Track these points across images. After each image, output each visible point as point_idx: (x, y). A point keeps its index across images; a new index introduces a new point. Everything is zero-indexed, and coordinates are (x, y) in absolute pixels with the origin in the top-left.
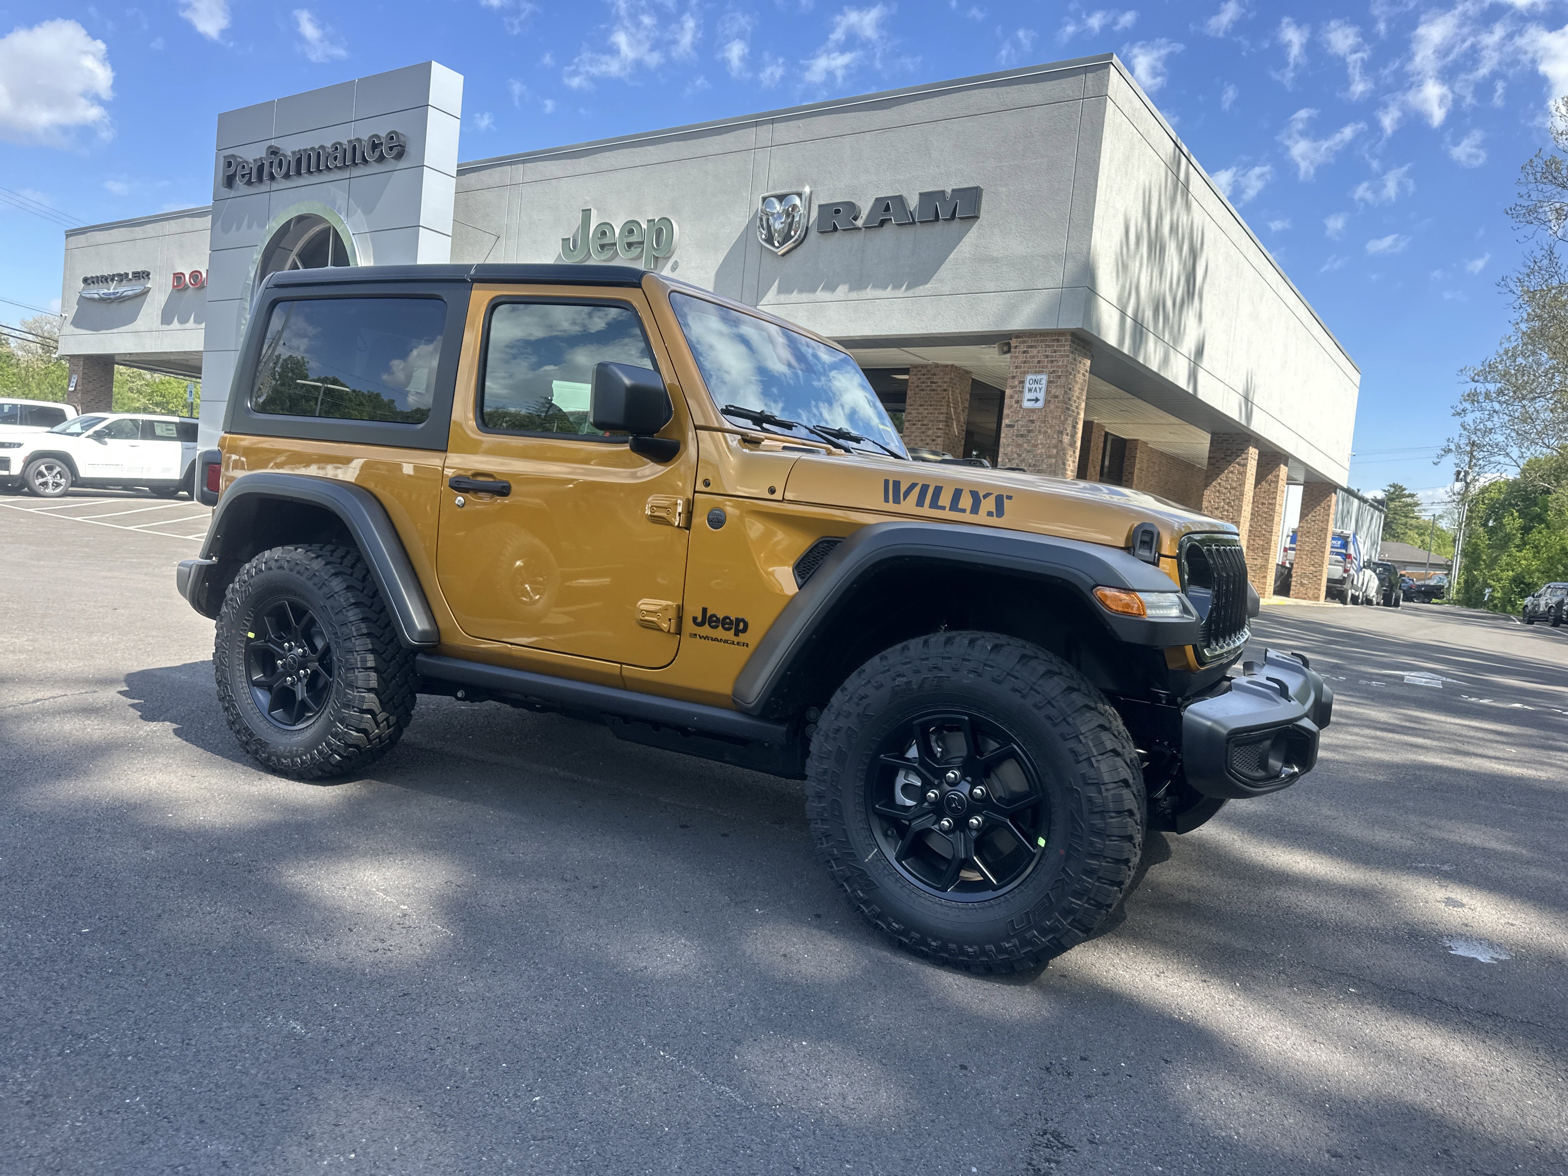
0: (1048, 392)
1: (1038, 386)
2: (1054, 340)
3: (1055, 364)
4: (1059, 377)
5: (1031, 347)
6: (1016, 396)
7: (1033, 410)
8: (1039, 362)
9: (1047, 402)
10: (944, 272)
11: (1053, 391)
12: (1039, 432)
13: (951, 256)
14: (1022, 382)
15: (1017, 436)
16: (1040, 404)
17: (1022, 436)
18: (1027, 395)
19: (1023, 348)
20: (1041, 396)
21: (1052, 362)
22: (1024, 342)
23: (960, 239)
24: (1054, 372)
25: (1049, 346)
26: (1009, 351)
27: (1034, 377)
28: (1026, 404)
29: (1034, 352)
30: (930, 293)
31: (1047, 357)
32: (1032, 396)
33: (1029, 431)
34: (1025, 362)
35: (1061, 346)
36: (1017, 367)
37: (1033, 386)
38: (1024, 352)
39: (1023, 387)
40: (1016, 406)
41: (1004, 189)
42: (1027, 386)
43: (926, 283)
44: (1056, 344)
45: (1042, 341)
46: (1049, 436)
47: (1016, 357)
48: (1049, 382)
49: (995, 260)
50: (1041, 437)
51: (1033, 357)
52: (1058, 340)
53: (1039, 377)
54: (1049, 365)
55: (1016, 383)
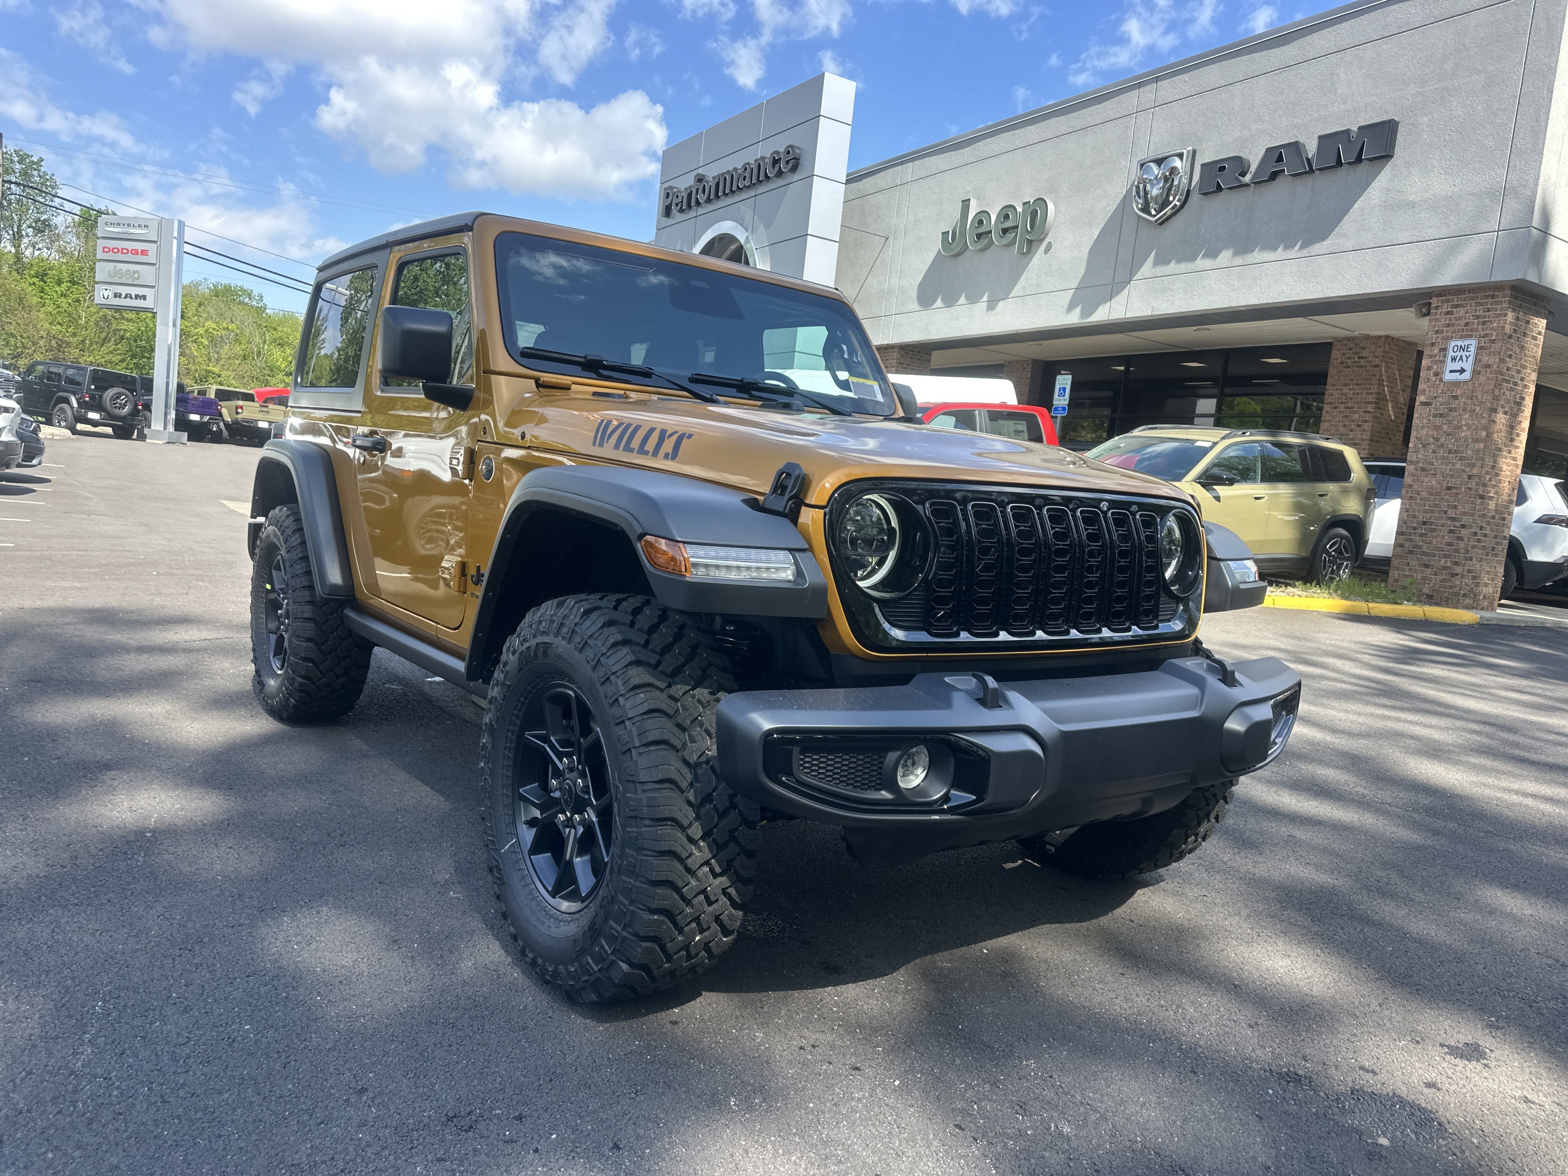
0: (1477, 361)
1: (1464, 354)
2: (1487, 297)
3: (1488, 325)
4: (1493, 341)
5: (1457, 306)
6: (1435, 367)
7: (1456, 384)
8: (1467, 324)
9: (1476, 373)
10: (1347, 224)
11: (1485, 359)
12: (1465, 410)
13: (1356, 205)
14: (1444, 350)
15: (1435, 416)
16: (1466, 376)
17: (1441, 415)
18: (1450, 366)
19: (1445, 308)
20: (1468, 366)
21: (1484, 323)
22: (1447, 301)
23: (1368, 184)
24: (1486, 335)
25: (1481, 304)
26: (1428, 314)
27: (1459, 343)
28: (1448, 377)
29: (1461, 312)
30: (1328, 251)
31: (1478, 317)
32: (1457, 366)
33: (1451, 410)
34: (1448, 326)
35: (1497, 303)
36: (1437, 332)
37: (1459, 354)
38: (1448, 313)
39: (1445, 356)
40: (1434, 379)
41: (1426, 119)
42: (1451, 353)
43: (1324, 238)
44: (1490, 300)
45: (1472, 299)
46: (1477, 415)
47: (1437, 320)
48: (1480, 348)
49: (1412, 205)
50: (1467, 416)
51: (1460, 319)
52: (1493, 297)
53: (1467, 342)
54: (1480, 327)
55: (1436, 351)
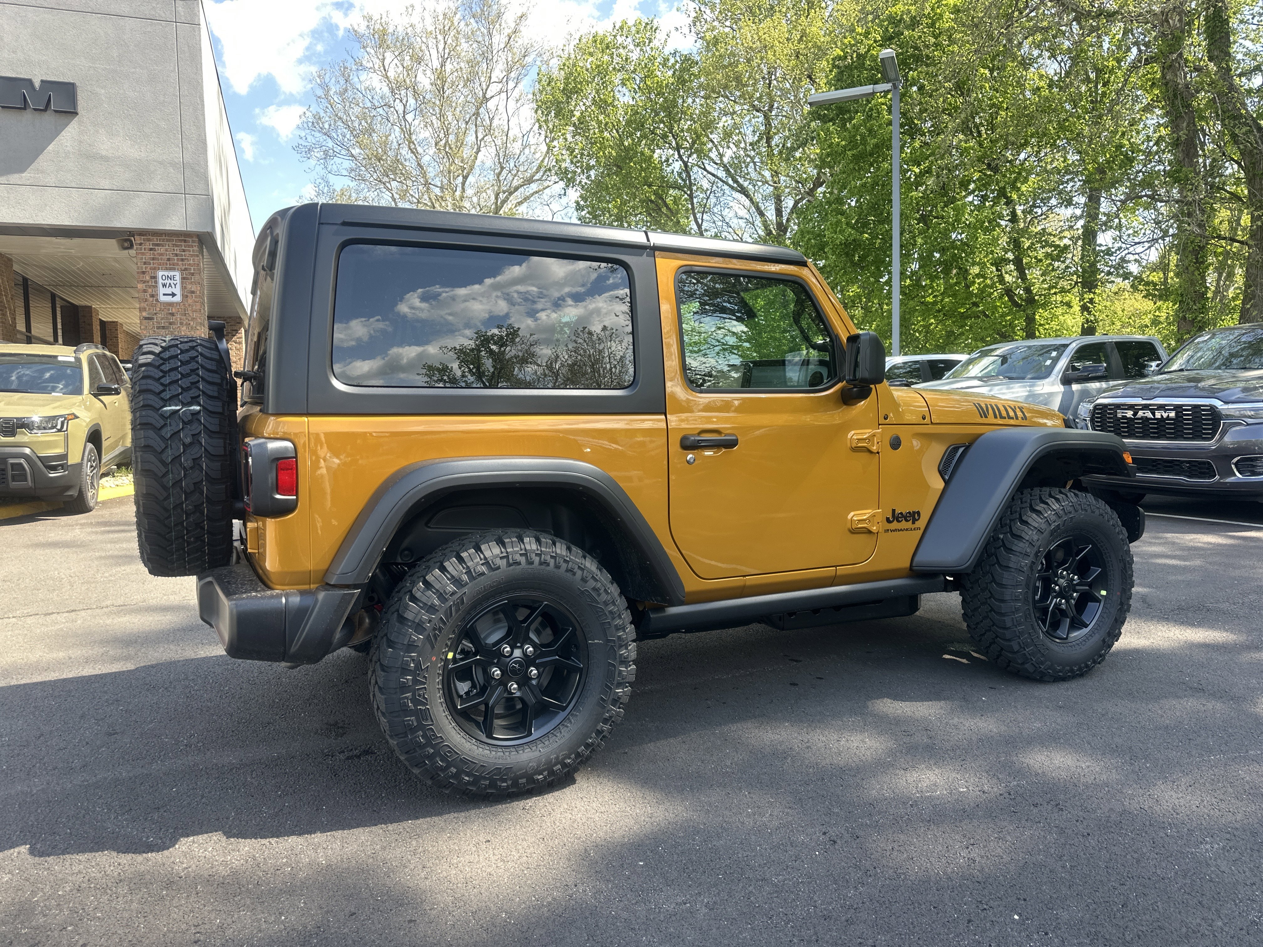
0: (183, 288)
1: (172, 282)
2: (181, 241)
3: (186, 262)
4: (193, 274)
5: (158, 245)
6: (150, 290)
7: (171, 304)
8: (169, 260)
9: (184, 297)
10: (42, 161)
11: (189, 286)
12: (181, 324)
13: (50, 148)
14: (154, 278)
15: (158, 328)
16: (178, 298)
17: (163, 328)
18: (162, 290)
19: (149, 245)
20: (177, 290)
21: (182, 260)
22: (149, 240)
23: (58, 133)
24: (186, 269)
25: (177, 246)
26: (131, 247)
27: (166, 273)
28: (163, 299)
29: (162, 250)
30: (28, 183)
31: (176, 255)
32: (168, 291)
33: (171, 324)
34: (153, 259)
35: (189, 246)
36: (145, 263)
37: (168, 282)
38: (151, 249)
39: (156, 282)
40: (151, 299)
41: (103, 91)
42: (161, 281)
43: (22, 171)
44: (183, 244)
45: (168, 240)
46: (192, 328)
47: (143, 254)
48: (183, 279)
49: (106, 159)
50: (184, 328)
51: (161, 254)
52: (185, 241)
53: (171, 273)
54: (180, 263)
55: (148, 278)
